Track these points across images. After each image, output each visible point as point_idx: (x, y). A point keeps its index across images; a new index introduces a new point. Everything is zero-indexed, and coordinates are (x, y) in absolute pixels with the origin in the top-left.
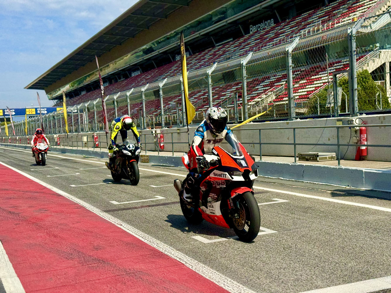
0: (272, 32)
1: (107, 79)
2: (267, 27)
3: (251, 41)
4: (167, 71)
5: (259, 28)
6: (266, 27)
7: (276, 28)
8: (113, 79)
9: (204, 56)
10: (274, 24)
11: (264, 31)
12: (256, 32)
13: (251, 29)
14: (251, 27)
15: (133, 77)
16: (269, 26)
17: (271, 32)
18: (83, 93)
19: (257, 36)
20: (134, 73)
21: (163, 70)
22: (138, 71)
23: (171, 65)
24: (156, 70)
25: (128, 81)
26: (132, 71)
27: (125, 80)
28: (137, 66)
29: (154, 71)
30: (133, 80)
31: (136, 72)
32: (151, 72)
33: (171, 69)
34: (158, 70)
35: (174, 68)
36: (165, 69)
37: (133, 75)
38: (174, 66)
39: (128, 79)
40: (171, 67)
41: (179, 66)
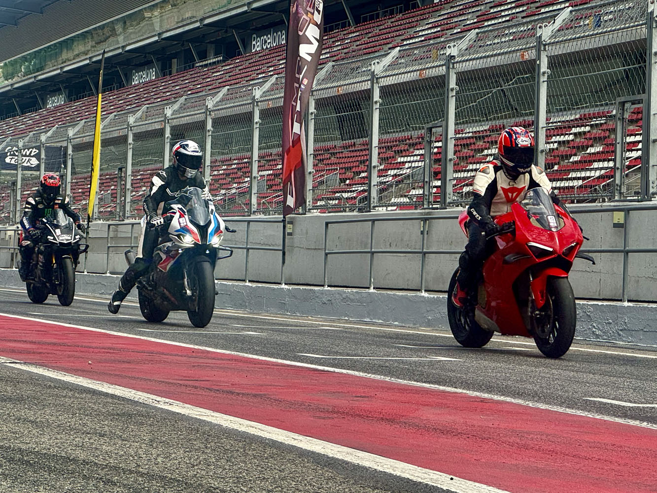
1: (154, 53)
4: (398, 39)
8: (175, 56)
15: (257, 53)
18: (55, 102)
20: (262, 38)
21: (379, 35)
22: (280, 33)
23: (413, 17)
24: (354, 32)
25: (236, 67)
26: (253, 29)
27: (224, 64)
28: (277, 12)
29: (344, 35)
30: (257, 63)
31: (269, 36)
32: (332, 38)
33: (415, 32)
34: (358, 34)
35: (423, 30)
36: (388, 30)
37: (256, 46)
38: (427, 24)
39: (236, 59)
40: (413, 27)
41: (447, 24)
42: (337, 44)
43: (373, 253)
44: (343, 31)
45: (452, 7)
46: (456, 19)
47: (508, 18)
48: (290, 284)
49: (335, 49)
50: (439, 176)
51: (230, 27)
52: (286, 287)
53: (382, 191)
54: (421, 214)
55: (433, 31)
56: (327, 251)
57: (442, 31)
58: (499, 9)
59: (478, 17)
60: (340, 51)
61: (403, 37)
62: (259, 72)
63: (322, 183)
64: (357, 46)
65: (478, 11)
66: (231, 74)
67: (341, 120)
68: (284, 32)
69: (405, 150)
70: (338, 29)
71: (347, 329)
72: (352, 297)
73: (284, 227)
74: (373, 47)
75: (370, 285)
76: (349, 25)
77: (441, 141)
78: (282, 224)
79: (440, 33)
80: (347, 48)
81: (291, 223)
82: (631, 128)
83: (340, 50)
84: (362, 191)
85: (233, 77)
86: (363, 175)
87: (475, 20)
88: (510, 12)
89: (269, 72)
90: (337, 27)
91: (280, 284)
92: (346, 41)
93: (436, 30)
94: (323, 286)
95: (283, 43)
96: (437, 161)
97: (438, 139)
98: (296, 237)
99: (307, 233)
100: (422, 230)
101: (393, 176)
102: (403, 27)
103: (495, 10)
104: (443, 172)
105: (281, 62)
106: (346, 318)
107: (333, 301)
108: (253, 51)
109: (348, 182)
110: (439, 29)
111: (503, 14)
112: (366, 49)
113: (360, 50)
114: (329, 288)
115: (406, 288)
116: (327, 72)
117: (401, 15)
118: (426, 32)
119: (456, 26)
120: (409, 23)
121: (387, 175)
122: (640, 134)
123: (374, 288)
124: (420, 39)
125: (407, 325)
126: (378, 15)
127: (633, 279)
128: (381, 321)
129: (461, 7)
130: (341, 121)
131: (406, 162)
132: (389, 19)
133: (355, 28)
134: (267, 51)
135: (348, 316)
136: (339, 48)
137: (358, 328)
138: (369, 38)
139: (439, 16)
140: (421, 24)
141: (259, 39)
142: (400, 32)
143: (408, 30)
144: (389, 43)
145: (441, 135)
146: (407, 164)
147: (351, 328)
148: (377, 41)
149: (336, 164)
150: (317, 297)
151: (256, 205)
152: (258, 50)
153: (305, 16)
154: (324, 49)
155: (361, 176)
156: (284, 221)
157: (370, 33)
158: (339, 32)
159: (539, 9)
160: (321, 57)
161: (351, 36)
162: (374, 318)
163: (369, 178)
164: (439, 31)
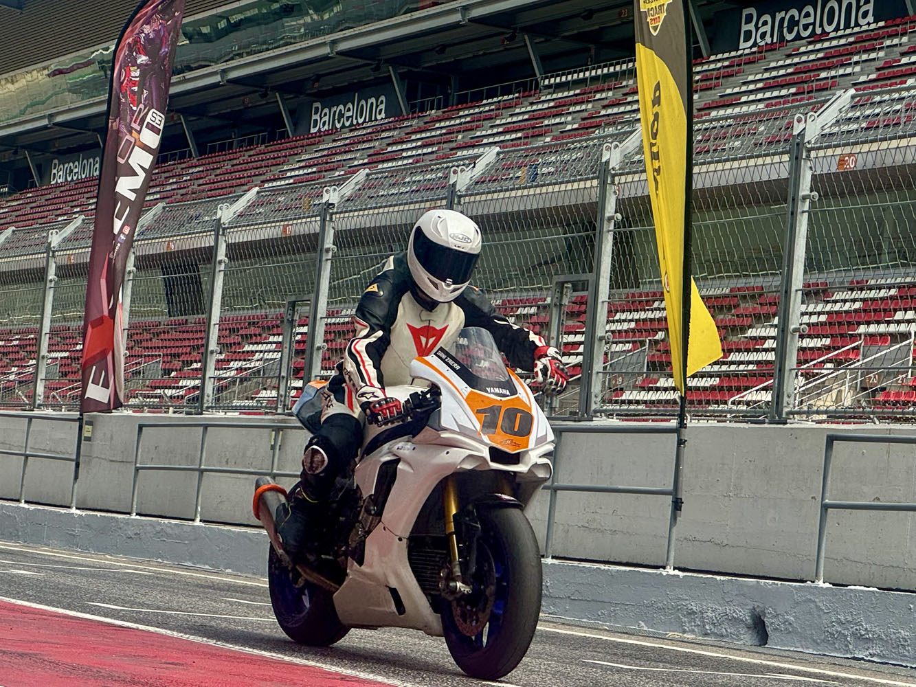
0: (865, 57)
2: (837, 29)
3: (744, 88)
4: (258, 179)
5: (790, 32)
6: (828, 29)
7: (888, 43)
9: (471, 130)
10: (876, 21)
11: (818, 46)
12: (771, 48)
13: (745, 28)
14: (749, 19)
15: (57, 186)
16: (847, 26)
17: (856, 58)
19: (780, 65)
20: (66, 166)
21: (231, 173)
22: (91, 160)
23: (280, 151)
24: (196, 167)
25: (27, 203)
26: (54, 153)
27: (10, 198)
28: (89, 130)
29: (182, 169)
30: (57, 201)
31: (77, 163)
32: (164, 172)
33: (280, 172)
34: (201, 169)
35: (293, 170)
36: (244, 166)
37: (57, 177)
38: (298, 161)
39: (28, 193)
40: (279, 164)
41: (327, 163)
42: (171, 181)
43: (202, 472)
44: (180, 163)
45: (334, 141)
46: (339, 158)
47: (411, 161)
48: (83, 509)
49: (169, 188)
50: (302, 374)
51: (23, 147)
52: (78, 512)
53: (220, 389)
54: (273, 421)
55: (306, 171)
56: (138, 465)
57: (319, 172)
58: (399, 147)
59: (369, 156)
60: (176, 191)
61: (263, 178)
62: (59, 212)
63: (138, 373)
64: (199, 185)
65: (371, 148)
66: (18, 213)
67: (169, 284)
68: (97, 159)
69: (255, 335)
70: (175, 160)
71: (160, 574)
72: (169, 530)
73: (81, 428)
74: (222, 189)
75: (196, 515)
76: (190, 156)
77: (307, 325)
78: (78, 424)
79: (316, 175)
80: (185, 188)
81: (90, 423)
82: (570, 323)
83: (174, 189)
84: (193, 387)
85: (22, 218)
86: (195, 366)
87: (366, 161)
88: (414, 153)
89: (74, 213)
90: (173, 157)
91: (69, 507)
92: (185, 178)
93: (310, 170)
94: (129, 514)
95: (95, 174)
96: (299, 352)
97: (302, 323)
98: (97, 443)
99: (112, 438)
100: (273, 443)
101: (237, 369)
102: (265, 163)
103: (394, 148)
104: (306, 369)
105: (91, 201)
106: (160, 560)
107: (143, 536)
108: (52, 183)
109: (173, 374)
110: (314, 169)
111: (404, 154)
112: (211, 190)
113: (203, 191)
114: (138, 517)
115: (246, 523)
116: (154, 215)
117: (263, 147)
118: (297, 173)
119: (339, 167)
120: (274, 158)
121: (229, 368)
122: (583, 333)
123: (201, 521)
124: (287, 182)
125: (244, 575)
126: (231, 144)
127: (561, 527)
128: (207, 567)
129: (348, 141)
130: (170, 286)
131: (257, 352)
132: (246, 151)
133: (198, 160)
134: (72, 184)
135: (162, 557)
136: (174, 186)
137: (175, 574)
138: (216, 176)
139: (316, 151)
140: (291, 161)
141: (61, 166)
142: (261, 171)
143: (272, 168)
144: (243, 185)
145: (307, 317)
146: (257, 354)
147: (166, 574)
148: (228, 180)
149: (158, 347)
150: (120, 529)
151: (42, 397)
152: (59, 181)
153: (128, 137)
154: (153, 186)
155: (192, 367)
156: (80, 420)
157: (218, 168)
158: (175, 164)
159: (454, 152)
160: (148, 198)
161: (192, 170)
162: (198, 563)
163: (203, 370)
164: (314, 172)
